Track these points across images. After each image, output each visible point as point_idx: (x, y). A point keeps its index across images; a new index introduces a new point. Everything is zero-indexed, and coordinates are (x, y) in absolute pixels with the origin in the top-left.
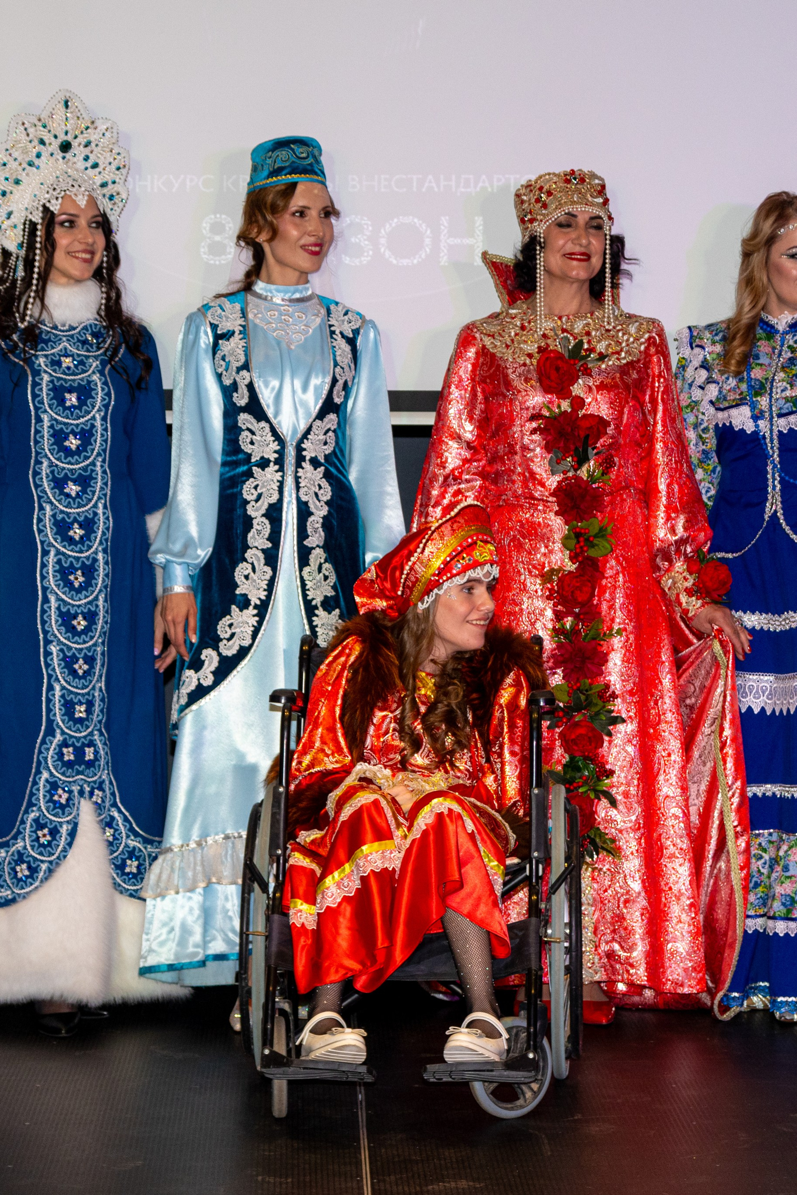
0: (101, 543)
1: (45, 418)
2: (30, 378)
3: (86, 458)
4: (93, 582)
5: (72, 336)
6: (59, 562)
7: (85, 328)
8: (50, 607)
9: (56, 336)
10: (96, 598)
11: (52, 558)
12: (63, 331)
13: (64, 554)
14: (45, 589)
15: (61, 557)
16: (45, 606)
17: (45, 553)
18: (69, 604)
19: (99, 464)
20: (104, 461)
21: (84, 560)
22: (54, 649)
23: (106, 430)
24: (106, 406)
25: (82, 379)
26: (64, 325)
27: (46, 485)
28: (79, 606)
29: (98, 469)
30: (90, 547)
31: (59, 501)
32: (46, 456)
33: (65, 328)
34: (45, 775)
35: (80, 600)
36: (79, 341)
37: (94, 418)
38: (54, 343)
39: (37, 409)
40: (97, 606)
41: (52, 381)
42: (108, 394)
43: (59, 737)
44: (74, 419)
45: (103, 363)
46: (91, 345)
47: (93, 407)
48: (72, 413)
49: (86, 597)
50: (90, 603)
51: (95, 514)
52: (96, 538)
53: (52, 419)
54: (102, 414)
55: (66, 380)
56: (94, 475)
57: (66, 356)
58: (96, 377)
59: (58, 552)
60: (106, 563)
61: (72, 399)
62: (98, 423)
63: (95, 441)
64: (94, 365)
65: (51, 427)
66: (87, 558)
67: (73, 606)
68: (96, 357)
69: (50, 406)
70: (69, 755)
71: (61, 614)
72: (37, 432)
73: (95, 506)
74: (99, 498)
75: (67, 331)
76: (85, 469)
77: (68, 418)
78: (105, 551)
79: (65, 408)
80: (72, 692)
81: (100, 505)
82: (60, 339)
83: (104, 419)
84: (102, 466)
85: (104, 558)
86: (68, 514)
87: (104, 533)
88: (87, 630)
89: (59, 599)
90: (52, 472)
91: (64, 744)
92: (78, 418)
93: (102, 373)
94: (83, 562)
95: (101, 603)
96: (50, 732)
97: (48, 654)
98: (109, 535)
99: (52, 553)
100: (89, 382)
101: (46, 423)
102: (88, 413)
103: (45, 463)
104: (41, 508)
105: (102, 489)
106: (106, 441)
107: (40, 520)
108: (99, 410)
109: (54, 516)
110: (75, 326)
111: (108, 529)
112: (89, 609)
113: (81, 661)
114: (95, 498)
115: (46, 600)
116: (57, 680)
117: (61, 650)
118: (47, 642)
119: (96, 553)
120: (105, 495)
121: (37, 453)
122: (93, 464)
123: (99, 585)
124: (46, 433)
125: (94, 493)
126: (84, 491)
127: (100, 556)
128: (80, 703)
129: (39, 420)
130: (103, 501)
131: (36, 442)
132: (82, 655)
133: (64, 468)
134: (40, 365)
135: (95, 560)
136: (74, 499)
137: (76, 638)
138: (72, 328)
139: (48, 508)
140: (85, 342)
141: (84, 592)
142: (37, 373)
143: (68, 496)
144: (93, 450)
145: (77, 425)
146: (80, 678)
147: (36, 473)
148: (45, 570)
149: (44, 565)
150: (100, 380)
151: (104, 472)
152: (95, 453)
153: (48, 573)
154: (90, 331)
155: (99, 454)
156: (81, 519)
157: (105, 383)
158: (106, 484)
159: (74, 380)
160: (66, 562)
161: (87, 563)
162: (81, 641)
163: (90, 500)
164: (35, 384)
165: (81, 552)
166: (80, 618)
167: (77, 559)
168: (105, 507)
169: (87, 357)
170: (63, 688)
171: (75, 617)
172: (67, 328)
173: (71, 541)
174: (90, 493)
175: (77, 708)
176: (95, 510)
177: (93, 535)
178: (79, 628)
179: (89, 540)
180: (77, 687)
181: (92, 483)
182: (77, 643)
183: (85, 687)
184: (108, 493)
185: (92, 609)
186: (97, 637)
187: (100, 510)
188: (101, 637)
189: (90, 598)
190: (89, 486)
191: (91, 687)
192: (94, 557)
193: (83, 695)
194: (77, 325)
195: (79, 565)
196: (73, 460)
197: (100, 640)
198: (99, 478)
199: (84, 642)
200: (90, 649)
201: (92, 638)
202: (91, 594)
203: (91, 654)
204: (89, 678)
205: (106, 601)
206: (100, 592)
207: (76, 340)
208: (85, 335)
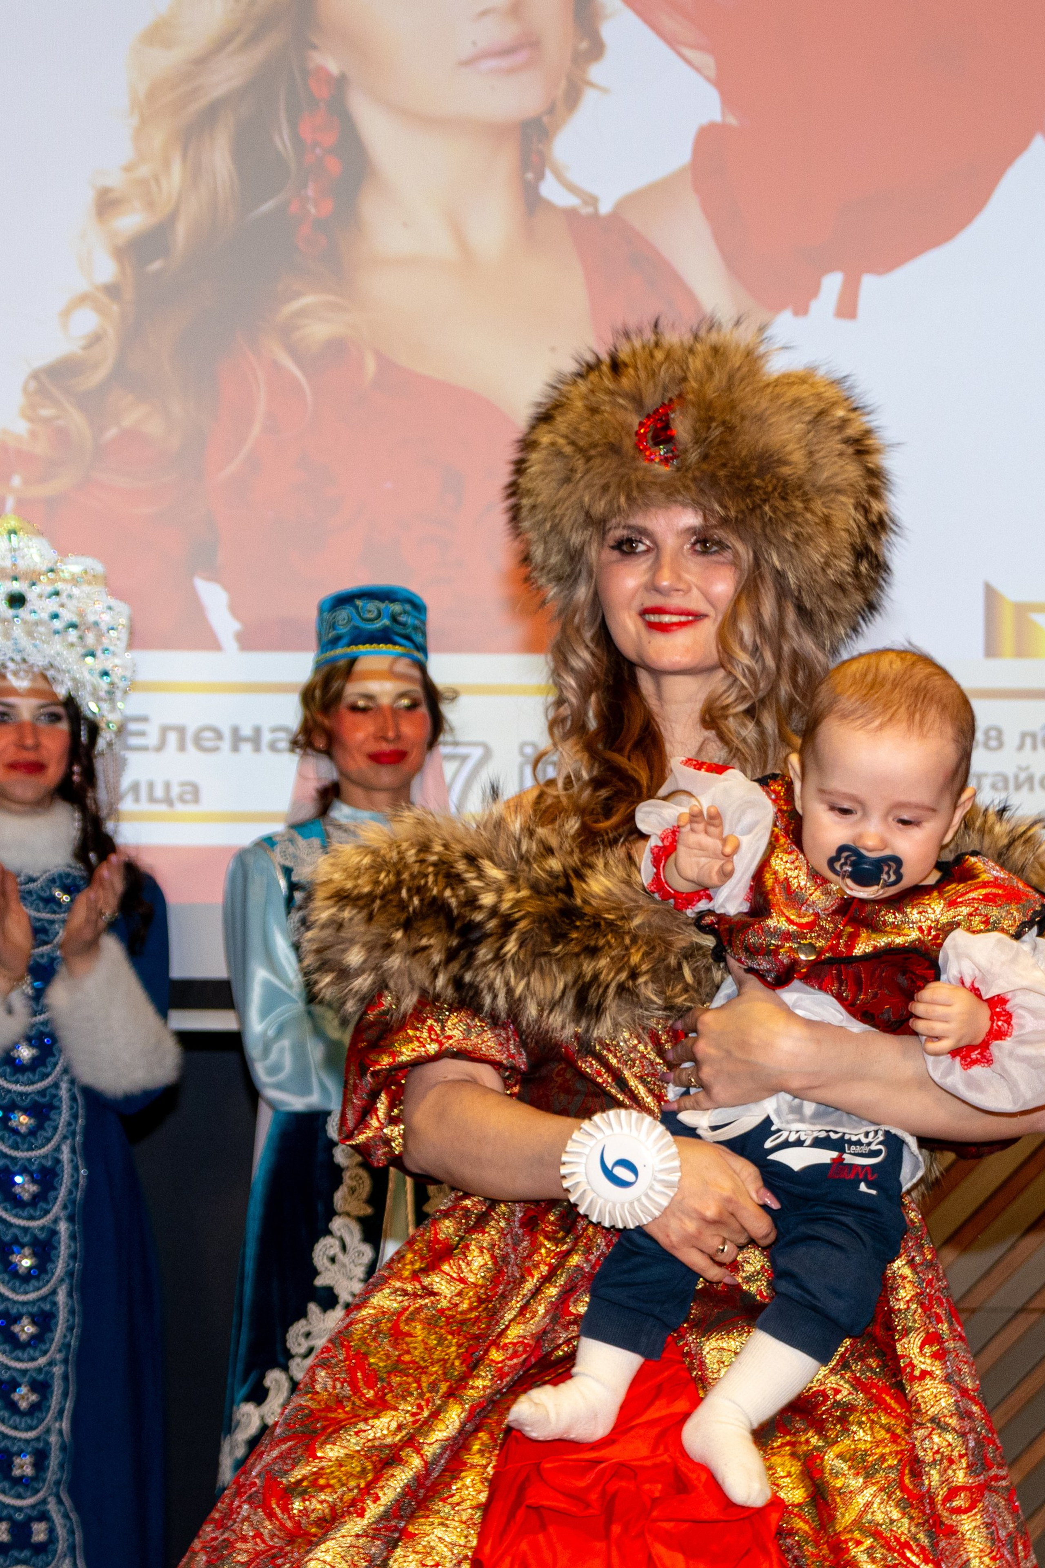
0: (65, 1207)
3: (45, 1076)
4: (50, 1266)
5: (30, 893)
7: (52, 881)
10: (54, 1292)
13: (4, 1221)
18: (9, 1300)
19: (64, 1086)
20: (73, 1082)
21: (36, 1232)
25: (41, 955)
26: (19, 875)
28: (24, 1303)
29: (64, 1093)
30: (47, 1212)
31: (2, 1139)
33: (19, 879)
35: (26, 1293)
36: (41, 898)
40: (55, 1304)
46: (59, 903)
49: (37, 1289)
50: (43, 1299)
51: (58, 1161)
52: (56, 1198)
56: (56, 1103)
60: (73, 1237)
63: (60, 1051)
66: (42, 1228)
67: (15, 1302)
73: (58, 1149)
74: (65, 1138)
75: (21, 883)
76: (42, 1093)
78: (71, 1219)
80: (5, 1437)
81: (66, 1149)
84: (70, 1091)
85: (67, 1229)
86: (14, 1159)
87: (70, 1192)
88: (35, 1340)
92: (34, 1014)
94: (34, 1235)
95: (61, 1297)
98: (79, 1195)
100: (52, 959)
105: (69, 1124)
110: (35, 876)
111: (76, 1184)
112: (39, 1307)
113: (23, 1390)
114: (57, 1138)
119: (56, 1221)
120: (73, 1133)
122: (56, 1085)
123: (58, 1271)
125: (56, 1129)
126: (40, 1126)
127: (63, 1227)
128: (21, 1453)
130: (69, 1142)
132: (26, 1379)
133: (9, 1091)
135: (54, 1233)
136: (24, 1137)
137: (19, 1353)
138: (32, 880)
140: (51, 900)
141: (34, 1283)
143: (15, 1131)
144: (56, 1064)
145: (32, 1026)
146: (23, 1414)
151: (74, 1098)
152: (58, 1070)
154: (58, 883)
155: (66, 1072)
156: (33, 1167)
158: (75, 1117)
161: (42, 1236)
162: (25, 1356)
163: (49, 1140)
165: (32, 1218)
166: (25, 1321)
167: (26, 1230)
168: (73, 1151)
169: (51, 922)
171: (17, 1319)
172: (22, 878)
173: (16, 1201)
174: (49, 1129)
175: (18, 1460)
176: (56, 1155)
177: (52, 1194)
178: (23, 1337)
179: (46, 1200)
180: (15, 1428)
181: (53, 1115)
182: (19, 1360)
183: (30, 1428)
184: (78, 1129)
185: (47, 1307)
186: (54, 1352)
187: (65, 1155)
188: (60, 1351)
189: (44, 1291)
190: (48, 1118)
191: (41, 1428)
192: (52, 1226)
193: (27, 1441)
194: (38, 874)
195: (26, 1239)
196: (24, 1078)
197: (59, 1357)
198: (65, 1107)
199: (33, 1359)
200: (39, 1370)
201: (45, 1353)
202: (44, 1285)
203: (41, 1377)
204: (38, 1414)
205: (70, 1295)
206: (62, 1280)
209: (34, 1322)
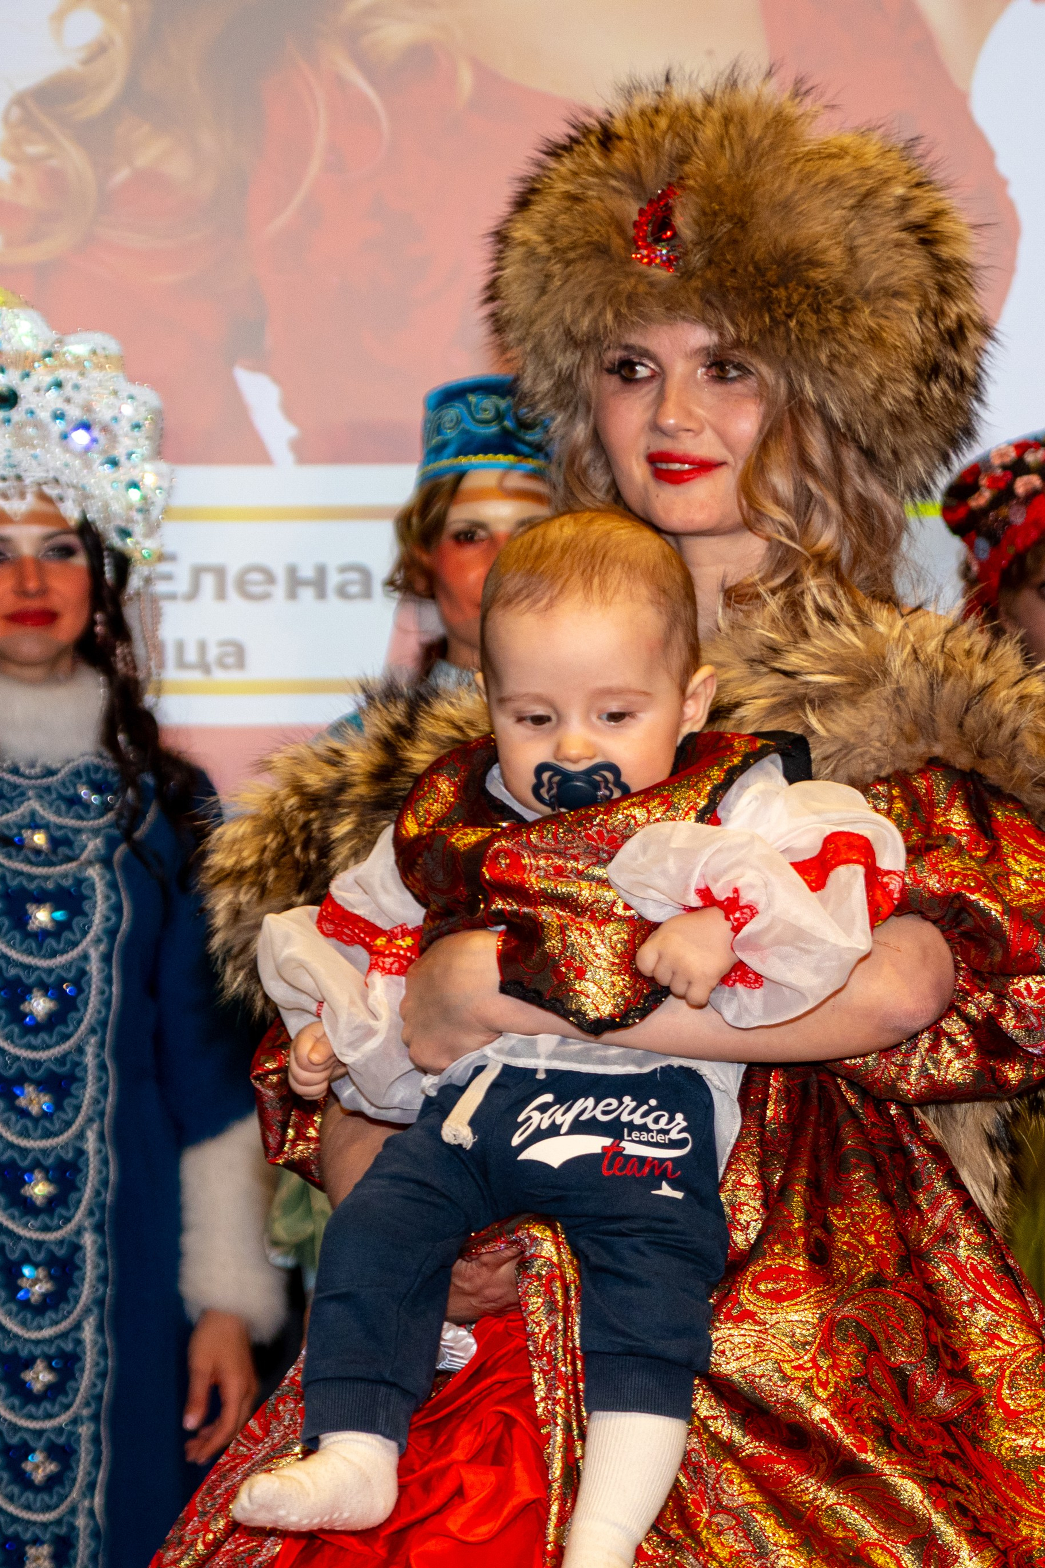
0: (91, 1213)
3: (66, 1037)
4: (72, 1292)
5: (48, 789)
6: (2, 1250)
7: (77, 774)
9: (15, 787)
10: (78, 1326)
12: (29, 778)
13: (10, 1234)
15: (5, 1239)
18: (17, 1337)
19: (90, 1050)
20: (102, 1045)
21: (53, 1247)
23: (108, 980)
24: (112, 933)
25: (65, 876)
26: (32, 766)
28: (37, 1342)
29: (89, 1060)
30: (66, 1220)
31: (6, 1123)
33: (33, 772)
35: (40, 1328)
36: (61, 797)
37: (85, 957)
38: (11, 800)
40: (79, 1342)
41: (2, 878)
42: (117, 909)
44: (44, 957)
45: (111, 844)
46: (87, 806)
47: (85, 933)
48: (40, 946)
49: (55, 1323)
50: (64, 1335)
51: (81, 1153)
52: (79, 1202)
54: (102, 947)
55: (31, 878)
56: (78, 1073)
57: (34, 827)
58: (94, 873)
59: (1, 1229)
60: (102, 1253)
61: (42, 916)
62: (94, 967)
63: (86, 1004)
64: (91, 846)
66: (61, 1242)
67: (26, 1341)
68: (96, 832)
71: (1, 1357)
73: (81, 1136)
74: (90, 1120)
75: (37, 777)
76: (61, 1060)
77: (30, 953)
78: (99, 1229)
79: (28, 935)
80: (15, 1519)
81: (91, 1136)
82: (23, 794)
83: (106, 958)
84: (98, 1056)
85: (95, 1242)
86: (24, 1151)
87: (98, 1193)
88: (53, 1391)
92: (53, 954)
93: (106, 862)
94: (51, 1254)
95: (88, 1333)
98: (109, 1197)
100: (79, 882)
102: (75, 944)
105: (96, 1101)
106: (107, 1004)
108: (98, 941)
110: (55, 765)
111: (105, 1183)
112: (59, 1347)
113: (38, 1457)
114: (80, 1120)
119: (79, 1232)
120: (102, 1114)
122: (80, 1050)
123: (83, 1299)
125: (78, 1109)
126: (58, 1105)
127: (88, 1240)
128: (36, 1541)
130: (95, 1126)
132: (43, 1442)
133: (17, 1058)
135: (77, 1248)
136: (36, 1120)
137: (30, 1408)
138: (50, 772)
140: (74, 801)
141: (50, 1314)
143: (24, 1113)
144: (80, 1021)
145: (50, 971)
146: (37, 1489)
150: (102, 878)
151: (102, 1067)
152: (83, 1027)
154: (85, 779)
155: (93, 1031)
156: (50, 1161)
157: (113, 885)
158: (104, 1091)
159: (47, 878)
160: (13, 1251)
161: (61, 1252)
162: (41, 1412)
163: (68, 1124)
165: (46, 1229)
166: (40, 1365)
167: (39, 1244)
168: (101, 1137)
169: (78, 831)
171: (29, 1363)
172: (37, 770)
173: (26, 1207)
174: (70, 1110)
175: (31, 1551)
176: (78, 1144)
177: (73, 1196)
178: (37, 1387)
179: (66, 1205)
180: (28, 1508)
181: (74, 1089)
182: (31, 1417)
183: (48, 1508)
184: (108, 1109)
185: (69, 1347)
186: (78, 1406)
187: (91, 1144)
188: (87, 1404)
189: (64, 1326)
190: (68, 1094)
191: (63, 1508)
192: (75, 1239)
193: (45, 1525)
194: (59, 765)
195: (41, 1257)
196: (36, 1041)
197: (85, 1412)
198: (90, 1078)
199: (49, 1416)
200: (60, 1430)
201: (67, 1407)
202: (65, 1318)
203: (62, 1440)
204: (58, 1489)
205: (100, 1329)
206: (87, 1311)
207: (54, 796)
208: (75, 786)
209: (50, 1368)
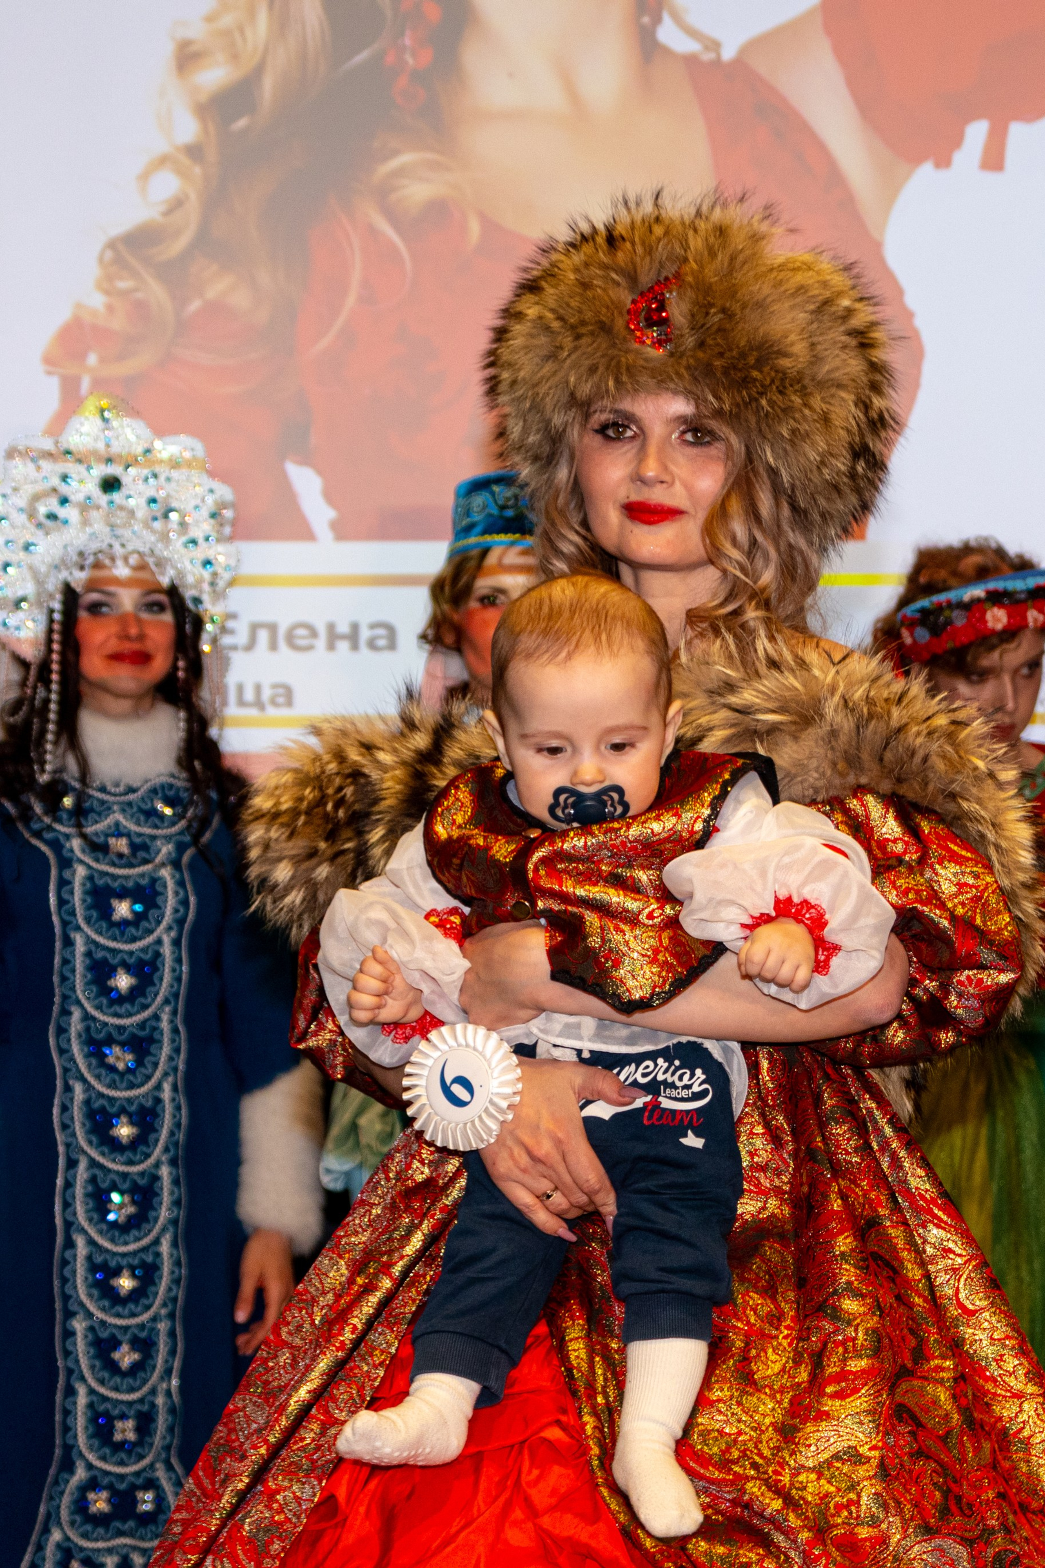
0: (166, 1150)
1: (79, 940)
2: (54, 873)
3: (145, 1007)
4: (152, 1214)
5: (130, 804)
6: (93, 1180)
7: (154, 791)
8: (75, 1256)
9: (103, 802)
10: (157, 1242)
11: (82, 1172)
12: (115, 795)
13: (101, 1167)
14: (68, 1225)
15: (97, 1172)
16: (68, 1254)
17: (72, 1164)
18: (107, 1251)
19: (165, 1017)
20: (174, 1012)
21: (136, 1178)
22: (79, 1325)
23: (179, 960)
24: (181, 922)
25: (142, 875)
26: (117, 785)
27: (76, 1049)
28: (123, 1255)
29: (165, 1025)
30: (146, 1156)
31: (98, 1077)
32: (78, 1003)
33: (118, 790)
34: (56, 1536)
35: (126, 1243)
36: (141, 810)
37: (159, 942)
38: (99, 814)
39: (65, 924)
40: (158, 1255)
41: (90, 878)
42: (184, 902)
43: (80, 1474)
44: (126, 942)
45: (181, 848)
46: (161, 818)
47: (159, 923)
48: (123, 934)
49: (138, 1239)
50: (143, 1249)
51: (158, 1101)
52: (157, 1141)
53: (89, 941)
54: (173, 934)
55: (114, 877)
56: (156, 1036)
57: (119, 835)
58: (166, 873)
59: (93, 1163)
60: (176, 1182)
61: (123, 909)
62: (167, 950)
63: (161, 980)
64: (164, 850)
65: (88, 954)
66: (142, 1174)
67: (115, 1254)
68: (168, 838)
69: (88, 920)
70: (100, 1503)
71: (93, 1267)
72: (65, 962)
73: (158, 1087)
74: (166, 1074)
75: (121, 795)
76: (142, 1025)
77: (114, 939)
78: (173, 1162)
79: (112, 924)
80: (107, 1399)
81: (166, 1086)
82: (109, 808)
83: (176, 943)
84: (170, 1021)
85: (170, 1174)
86: (112, 1100)
87: (172, 1134)
88: (138, 1295)
89: (91, 1242)
90: (88, 1029)
91: (92, 1484)
92: (134, 939)
93: (176, 864)
94: (135, 1183)
95: (164, 1249)
96: (68, 1466)
97: (69, 1334)
98: (181, 1137)
99: (83, 1165)
100: (153, 880)
101: (80, 947)
102: (150, 932)
103: (77, 1014)
104: (68, 1089)
105: (171, 1059)
106: (179, 979)
107: (64, 1108)
108: (170, 928)
109: (87, 1102)
110: (135, 785)
111: (178, 1125)
112: (141, 1259)
113: (125, 1348)
114: (158, 1074)
115: (70, 1244)
116: (83, 1379)
117: (91, 1329)
118: (69, 1315)
119: (157, 1165)
120: (175, 1069)
121: (65, 997)
122: (156, 1017)
123: (161, 1220)
124: (79, 963)
125: (156, 1065)
126: (140, 1062)
127: (165, 1172)
128: (123, 1417)
129: (68, 943)
130: (170, 1079)
131: (64, 979)
132: (128, 1336)
133: (106, 1024)
134: (72, 851)
135: (156, 1178)
136: (121, 1075)
137: (119, 1309)
138: (131, 790)
139: (78, 1088)
140: (150, 813)
141: (134, 1232)
142: (66, 863)
143: (111, 1069)
144: (156, 994)
145: (131, 953)
146: (123, 1375)
147: (62, 1031)
148: (69, 1191)
149: (69, 1185)
150: (173, 877)
151: (175, 1031)
152: (159, 999)
153: (74, 1197)
154: (160, 795)
155: (167, 1001)
156: (133, 1108)
157: (181, 883)
158: (177, 1050)
159: (127, 877)
160: (104, 1181)
161: (142, 1182)
162: (126, 1312)
163: (148, 1078)
164: (64, 883)
165: (130, 1163)
166: (125, 1273)
167: (125, 1175)
168: (175, 1088)
169: (154, 838)
170: (91, 1392)
171: (117, 1272)
172: (121, 789)
173: (114, 1145)
174: (149, 1066)
175: (119, 1425)
176: (156, 1094)
177: (152, 1136)
178: (123, 1292)
179: (146, 1143)
180: (117, 1389)
181: (152, 1049)
182: (119, 1316)
183: (133, 1390)
184: (181, 1065)
185: (149, 1259)
186: (157, 1306)
187: (166, 1094)
188: (165, 1305)
189: (146, 1241)
190: (148, 1053)
191: (145, 1389)
192: (154, 1171)
193: (130, 1404)
194: (139, 784)
195: (126, 1186)
196: (121, 1010)
197: (163, 1312)
198: (166, 1040)
199: (135, 1315)
200: (142, 1326)
201: (148, 1308)
202: (146, 1235)
203: (144, 1334)
204: (140, 1374)
205: (175, 1244)
206: (165, 1229)
207: (135, 809)
208: (152, 800)
209: (134, 1276)
